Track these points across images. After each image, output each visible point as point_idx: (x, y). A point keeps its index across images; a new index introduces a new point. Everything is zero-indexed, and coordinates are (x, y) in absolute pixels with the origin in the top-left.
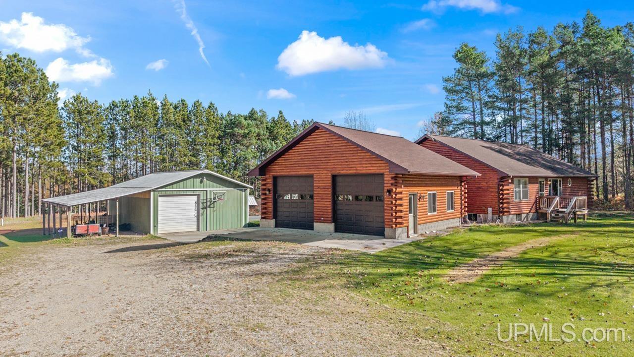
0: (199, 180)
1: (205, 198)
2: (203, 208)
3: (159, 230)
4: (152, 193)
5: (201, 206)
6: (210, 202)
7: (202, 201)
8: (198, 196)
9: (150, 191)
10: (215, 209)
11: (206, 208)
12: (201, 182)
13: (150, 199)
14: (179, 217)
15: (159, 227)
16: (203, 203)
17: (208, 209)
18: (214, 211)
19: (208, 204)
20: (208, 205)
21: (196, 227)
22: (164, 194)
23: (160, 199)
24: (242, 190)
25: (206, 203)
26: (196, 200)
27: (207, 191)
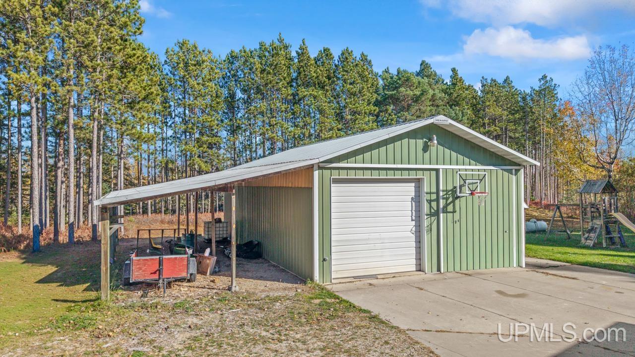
0: (420, 143)
1: (434, 190)
2: (431, 215)
3: (333, 268)
4: (316, 173)
5: (426, 208)
6: (447, 199)
7: (428, 197)
8: (418, 182)
9: (310, 168)
10: (457, 216)
11: (437, 214)
12: (426, 148)
13: (311, 189)
14: (377, 236)
15: (333, 263)
16: (430, 202)
17: (441, 215)
18: (454, 222)
19: (442, 203)
20: (441, 206)
21: (414, 261)
22: (343, 175)
23: (335, 188)
24: (510, 171)
25: (437, 200)
26: (413, 194)
27: (437, 170)
